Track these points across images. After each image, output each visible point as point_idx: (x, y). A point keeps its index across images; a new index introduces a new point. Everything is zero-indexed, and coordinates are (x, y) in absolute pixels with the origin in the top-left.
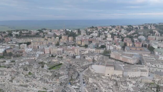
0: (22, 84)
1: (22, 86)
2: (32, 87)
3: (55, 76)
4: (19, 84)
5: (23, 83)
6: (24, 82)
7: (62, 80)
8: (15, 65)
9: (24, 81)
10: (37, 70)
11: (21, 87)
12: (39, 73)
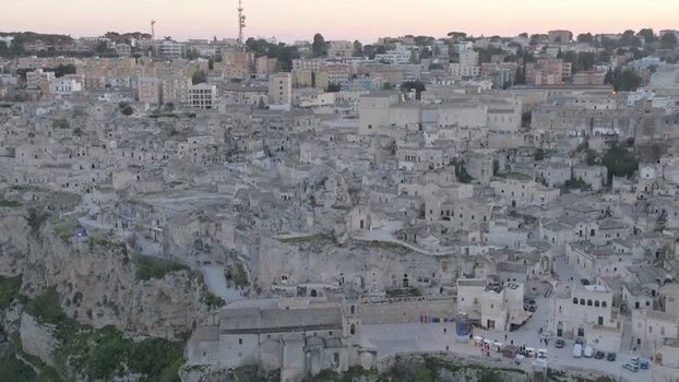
0: (51, 162)
1: (50, 166)
2: (87, 167)
3: (174, 133)
4: (39, 162)
5: (54, 159)
6: (59, 156)
7: (196, 145)
8: (15, 114)
9: (56, 154)
10: (107, 125)
11: (48, 170)
12: (114, 133)
